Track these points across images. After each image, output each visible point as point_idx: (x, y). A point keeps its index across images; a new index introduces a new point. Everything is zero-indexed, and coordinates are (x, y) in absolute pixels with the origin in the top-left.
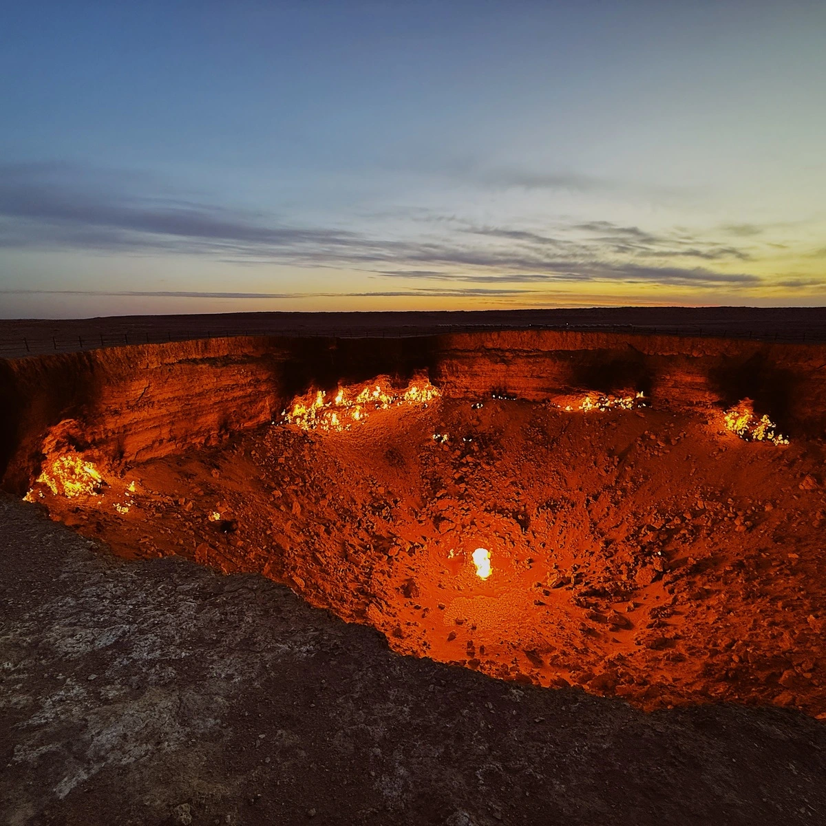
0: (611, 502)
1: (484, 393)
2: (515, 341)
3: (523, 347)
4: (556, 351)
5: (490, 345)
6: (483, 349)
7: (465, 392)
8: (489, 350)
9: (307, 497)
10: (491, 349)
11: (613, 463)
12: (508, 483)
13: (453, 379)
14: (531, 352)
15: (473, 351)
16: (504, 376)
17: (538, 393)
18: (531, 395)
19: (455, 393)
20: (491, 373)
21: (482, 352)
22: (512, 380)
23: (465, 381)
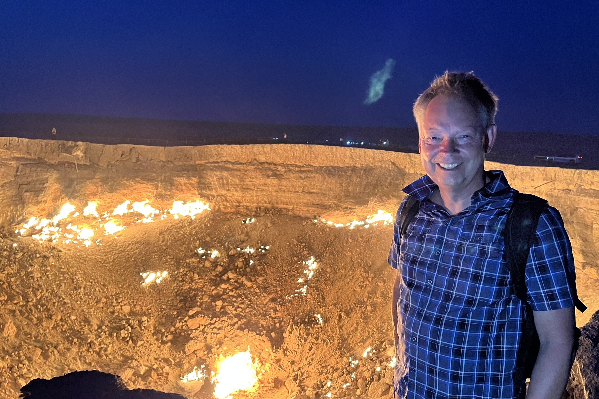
0: (361, 317)
1: (257, 208)
2: (287, 155)
3: (295, 162)
4: (327, 167)
5: (263, 159)
6: (255, 162)
7: (237, 206)
8: (262, 163)
9: (27, 318)
10: (264, 163)
11: (367, 278)
12: (267, 300)
13: (224, 192)
14: (303, 166)
15: (244, 164)
16: (276, 191)
17: (310, 208)
18: (303, 211)
19: (226, 207)
20: (263, 188)
21: (253, 165)
22: (283, 195)
23: (237, 195)
